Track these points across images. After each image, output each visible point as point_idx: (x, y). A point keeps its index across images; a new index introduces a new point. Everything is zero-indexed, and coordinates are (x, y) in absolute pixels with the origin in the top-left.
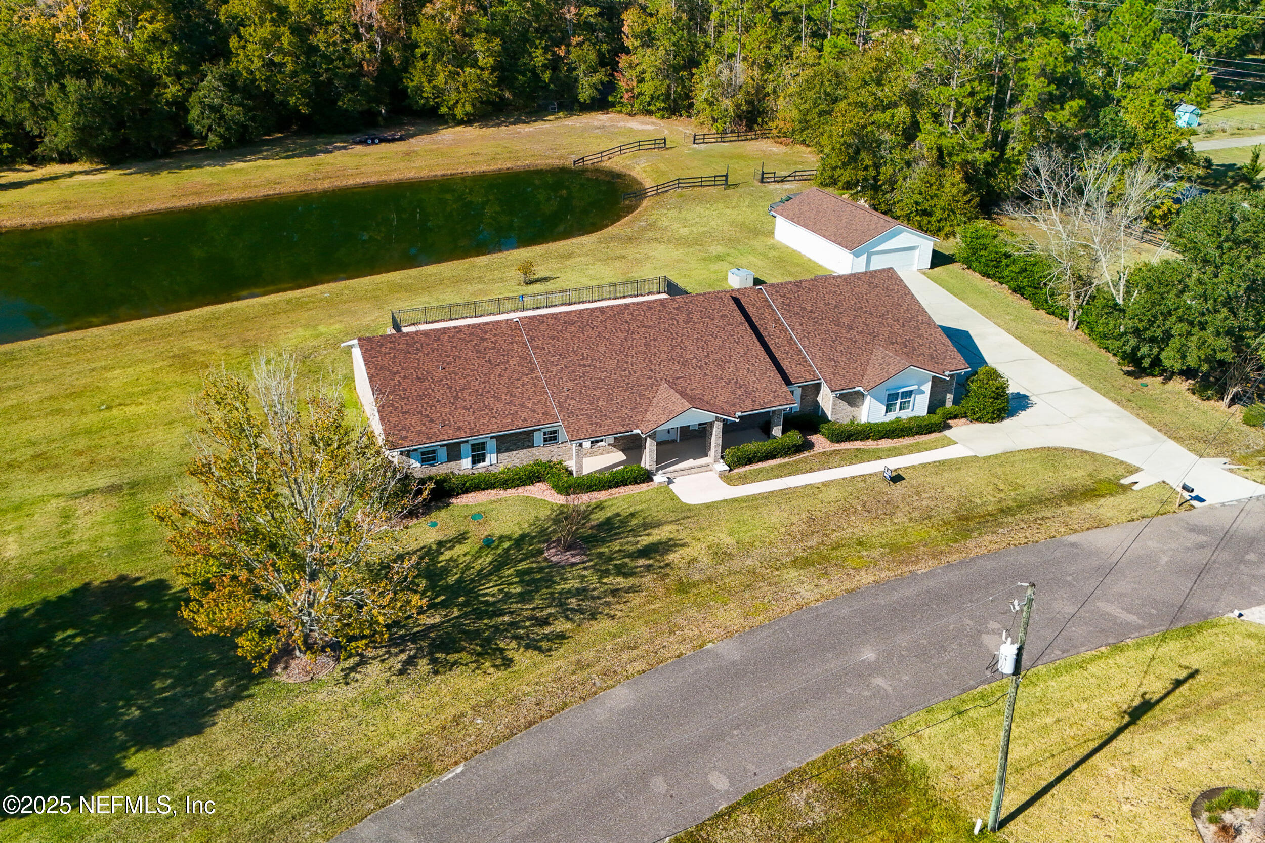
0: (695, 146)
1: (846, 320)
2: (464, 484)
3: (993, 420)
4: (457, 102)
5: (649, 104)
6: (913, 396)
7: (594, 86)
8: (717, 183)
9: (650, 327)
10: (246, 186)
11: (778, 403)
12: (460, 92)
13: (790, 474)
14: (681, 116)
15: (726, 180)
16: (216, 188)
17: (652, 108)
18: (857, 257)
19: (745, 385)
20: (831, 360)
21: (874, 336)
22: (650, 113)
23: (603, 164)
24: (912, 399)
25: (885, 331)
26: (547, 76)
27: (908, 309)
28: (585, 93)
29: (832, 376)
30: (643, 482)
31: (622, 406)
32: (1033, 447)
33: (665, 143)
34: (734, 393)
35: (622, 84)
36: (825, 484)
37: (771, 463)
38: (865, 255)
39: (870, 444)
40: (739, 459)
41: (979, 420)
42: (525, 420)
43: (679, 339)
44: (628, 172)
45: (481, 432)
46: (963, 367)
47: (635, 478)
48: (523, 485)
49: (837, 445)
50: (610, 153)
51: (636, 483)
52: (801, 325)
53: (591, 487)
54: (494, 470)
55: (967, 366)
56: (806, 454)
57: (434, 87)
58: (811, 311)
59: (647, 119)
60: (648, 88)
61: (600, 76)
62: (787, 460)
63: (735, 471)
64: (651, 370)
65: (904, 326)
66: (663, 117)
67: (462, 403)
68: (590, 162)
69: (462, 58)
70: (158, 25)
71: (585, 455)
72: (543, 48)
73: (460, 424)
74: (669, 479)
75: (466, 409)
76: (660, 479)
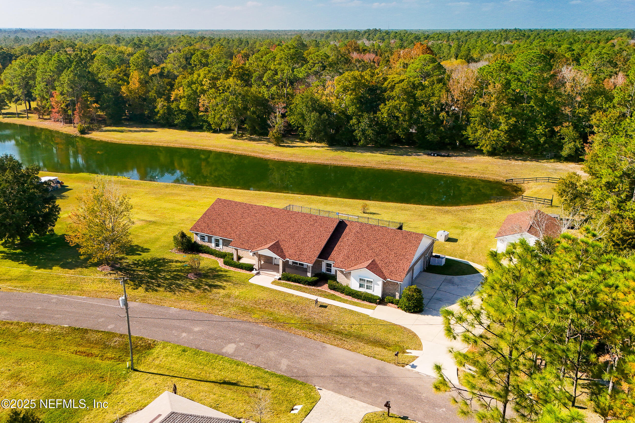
3: (406, 311)
4: (484, 145)
8: (545, 203)
11: (306, 262)
15: (552, 203)
16: (345, 159)
19: (303, 251)
21: (377, 255)
23: (522, 185)
24: (372, 286)
25: (385, 255)
28: (565, 152)
29: (340, 262)
30: (248, 270)
34: (296, 252)
35: (586, 150)
40: (285, 277)
43: (301, 229)
45: (217, 235)
47: (246, 268)
48: (219, 257)
50: (532, 180)
51: (246, 270)
54: (219, 250)
56: (313, 287)
57: (475, 136)
62: (303, 286)
63: (281, 281)
64: (279, 235)
67: (221, 225)
68: (516, 182)
69: (495, 126)
70: (352, 96)
71: (250, 258)
72: (545, 126)
73: (213, 231)
74: (258, 274)
75: (220, 227)
76: (254, 272)
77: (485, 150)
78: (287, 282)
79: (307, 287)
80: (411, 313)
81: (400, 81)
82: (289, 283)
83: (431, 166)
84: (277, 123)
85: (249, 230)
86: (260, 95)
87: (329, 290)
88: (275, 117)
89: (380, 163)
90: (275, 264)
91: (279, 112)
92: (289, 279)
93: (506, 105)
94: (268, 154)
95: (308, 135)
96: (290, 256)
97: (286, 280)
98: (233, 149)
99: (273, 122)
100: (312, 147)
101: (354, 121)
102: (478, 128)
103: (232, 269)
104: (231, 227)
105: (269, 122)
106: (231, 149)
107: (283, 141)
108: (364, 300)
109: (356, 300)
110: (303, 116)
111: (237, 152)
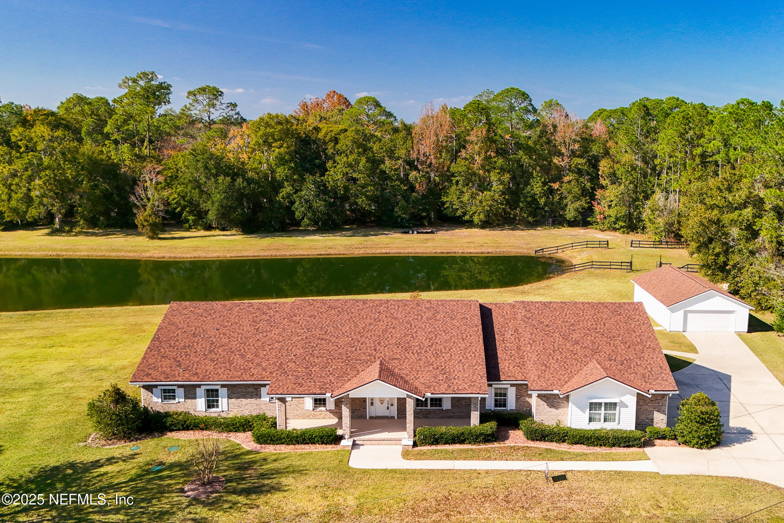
0: (632, 248)
1: (575, 336)
2: (185, 422)
3: (701, 447)
4: (475, 213)
5: (615, 224)
6: (618, 408)
7: (577, 210)
8: (623, 267)
9: (396, 318)
10: (310, 248)
11: (470, 391)
12: (477, 206)
13: (465, 459)
14: (638, 233)
15: (631, 266)
16: (291, 247)
17: (617, 226)
18: (673, 313)
19: (450, 372)
20: (543, 364)
21: (595, 351)
22: (615, 229)
23: (557, 255)
24: (617, 412)
25: (608, 350)
26: (542, 201)
27: (639, 336)
28: (570, 214)
29: (536, 378)
30: (330, 443)
31: (331, 374)
32: (723, 475)
33: (608, 244)
34: (435, 377)
35: (597, 208)
36: (487, 472)
37: (458, 447)
38: (682, 312)
39: (564, 447)
40: (425, 437)
41: (685, 443)
42: (253, 375)
43: (415, 330)
44: (571, 260)
45: (211, 379)
46: (671, 389)
47: (321, 438)
48: (236, 431)
49: (532, 443)
50: (563, 248)
51: (323, 443)
52: (532, 334)
53: (281, 439)
54: (224, 415)
55: (676, 388)
56: (496, 445)
57: (461, 202)
58: (547, 326)
59: (613, 233)
60: (612, 212)
61: (583, 203)
62: (474, 447)
63: (419, 448)
64: (375, 350)
65: (629, 347)
66: (624, 232)
67: (213, 356)
68: (547, 253)
69: (484, 186)
70: (282, 149)
71: (308, 417)
72: (542, 182)
73: (199, 371)
74: (355, 445)
75: (212, 360)
76: (346, 443)
77: (476, 219)
78: (434, 447)
79: (483, 446)
80: (712, 447)
81: (341, 130)
82: (440, 447)
83: (425, 245)
84: (149, 199)
85: (299, 352)
86: (104, 157)
87: (530, 442)
88: (145, 189)
89: (351, 247)
90: (371, 418)
91: (151, 180)
92: (436, 441)
93: (494, 157)
94: (145, 251)
95: (212, 216)
96: (429, 387)
97: (432, 444)
98: (66, 250)
99: (142, 199)
100: (216, 236)
101: (287, 189)
102: (465, 190)
103: (284, 449)
104: (243, 356)
105: (133, 198)
106: (62, 250)
107: (164, 231)
108: (614, 445)
109: (597, 449)
110: (197, 185)
111: (79, 254)
